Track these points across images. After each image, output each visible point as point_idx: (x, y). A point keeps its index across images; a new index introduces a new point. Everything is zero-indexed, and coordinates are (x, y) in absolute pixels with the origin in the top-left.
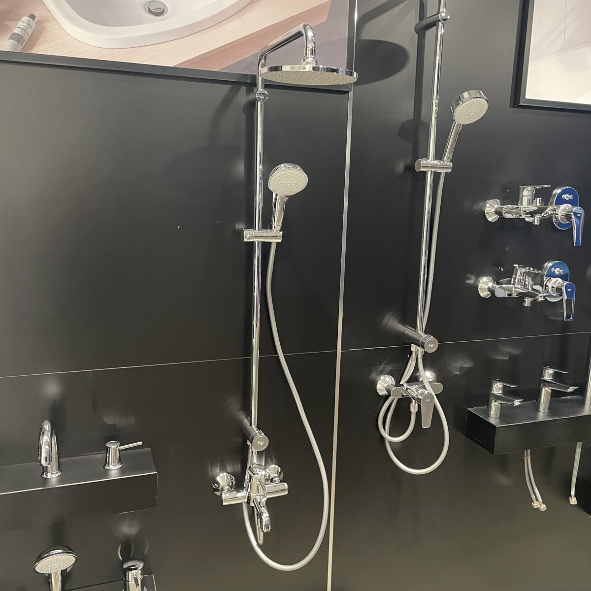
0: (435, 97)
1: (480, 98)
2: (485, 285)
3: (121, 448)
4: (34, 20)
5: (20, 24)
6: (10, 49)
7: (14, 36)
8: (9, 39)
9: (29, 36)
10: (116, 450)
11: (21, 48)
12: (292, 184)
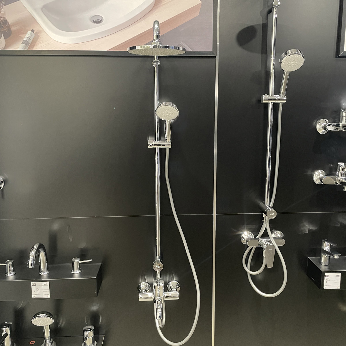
0: (272, 56)
1: (298, 54)
2: (318, 176)
3: (80, 262)
4: (34, 33)
5: (27, 35)
6: (22, 49)
7: (24, 42)
8: (22, 43)
9: (31, 41)
10: (77, 263)
11: (28, 47)
12: (170, 114)
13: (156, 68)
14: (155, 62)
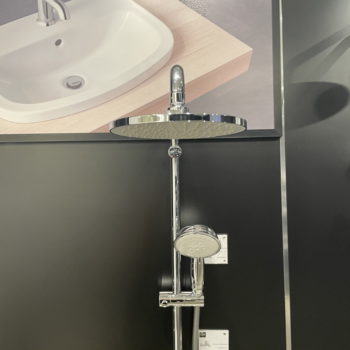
12: (203, 248)
13: (175, 159)
14: (172, 149)
